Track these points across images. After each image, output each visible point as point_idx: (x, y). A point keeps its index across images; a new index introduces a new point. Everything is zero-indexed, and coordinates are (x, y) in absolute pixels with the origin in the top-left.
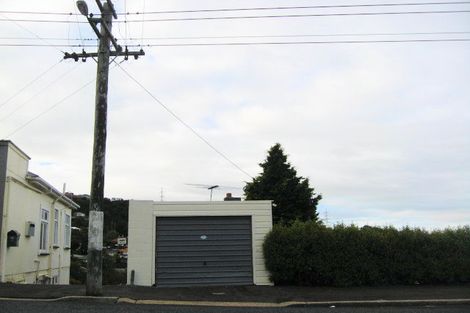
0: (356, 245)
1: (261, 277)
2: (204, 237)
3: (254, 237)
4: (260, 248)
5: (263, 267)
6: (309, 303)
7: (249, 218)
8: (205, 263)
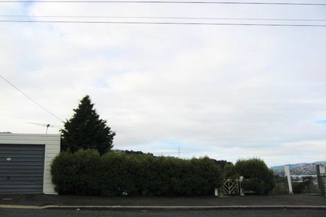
0: (119, 168)
1: (48, 188)
2: (9, 159)
3: (46, 160)
4: (50, 168)
5: (50, 181)
6: (61, 206)
7: (43, 146)
8: (8, 178)
